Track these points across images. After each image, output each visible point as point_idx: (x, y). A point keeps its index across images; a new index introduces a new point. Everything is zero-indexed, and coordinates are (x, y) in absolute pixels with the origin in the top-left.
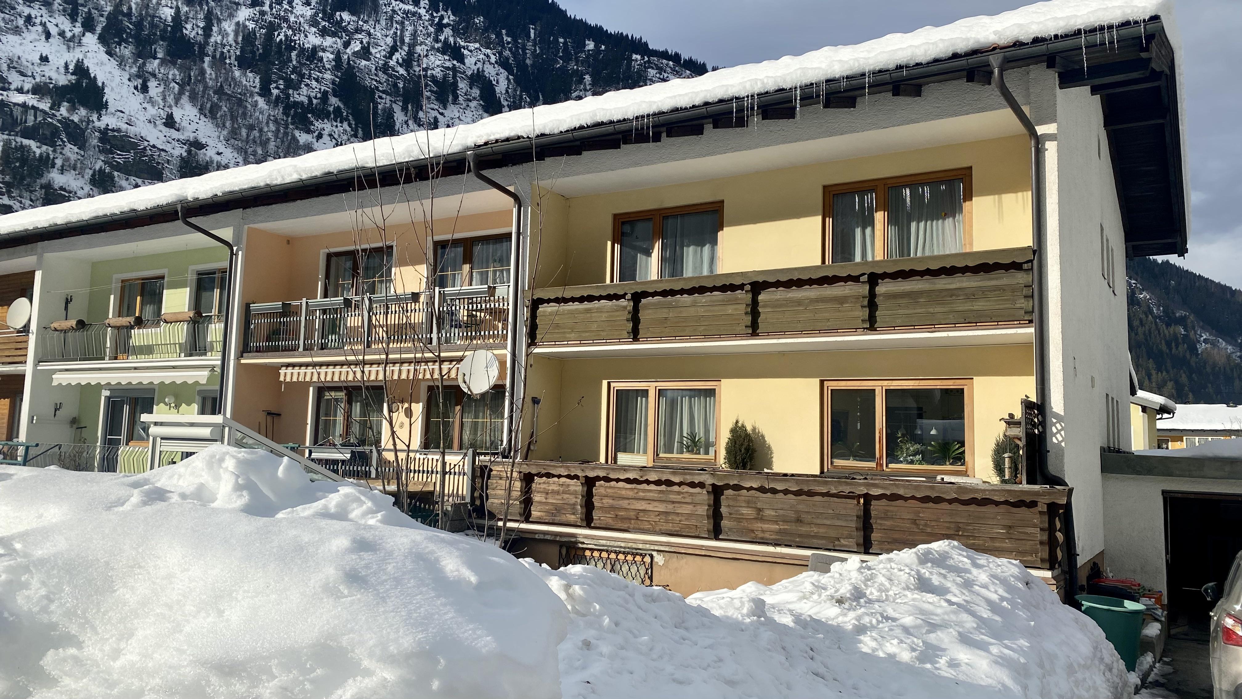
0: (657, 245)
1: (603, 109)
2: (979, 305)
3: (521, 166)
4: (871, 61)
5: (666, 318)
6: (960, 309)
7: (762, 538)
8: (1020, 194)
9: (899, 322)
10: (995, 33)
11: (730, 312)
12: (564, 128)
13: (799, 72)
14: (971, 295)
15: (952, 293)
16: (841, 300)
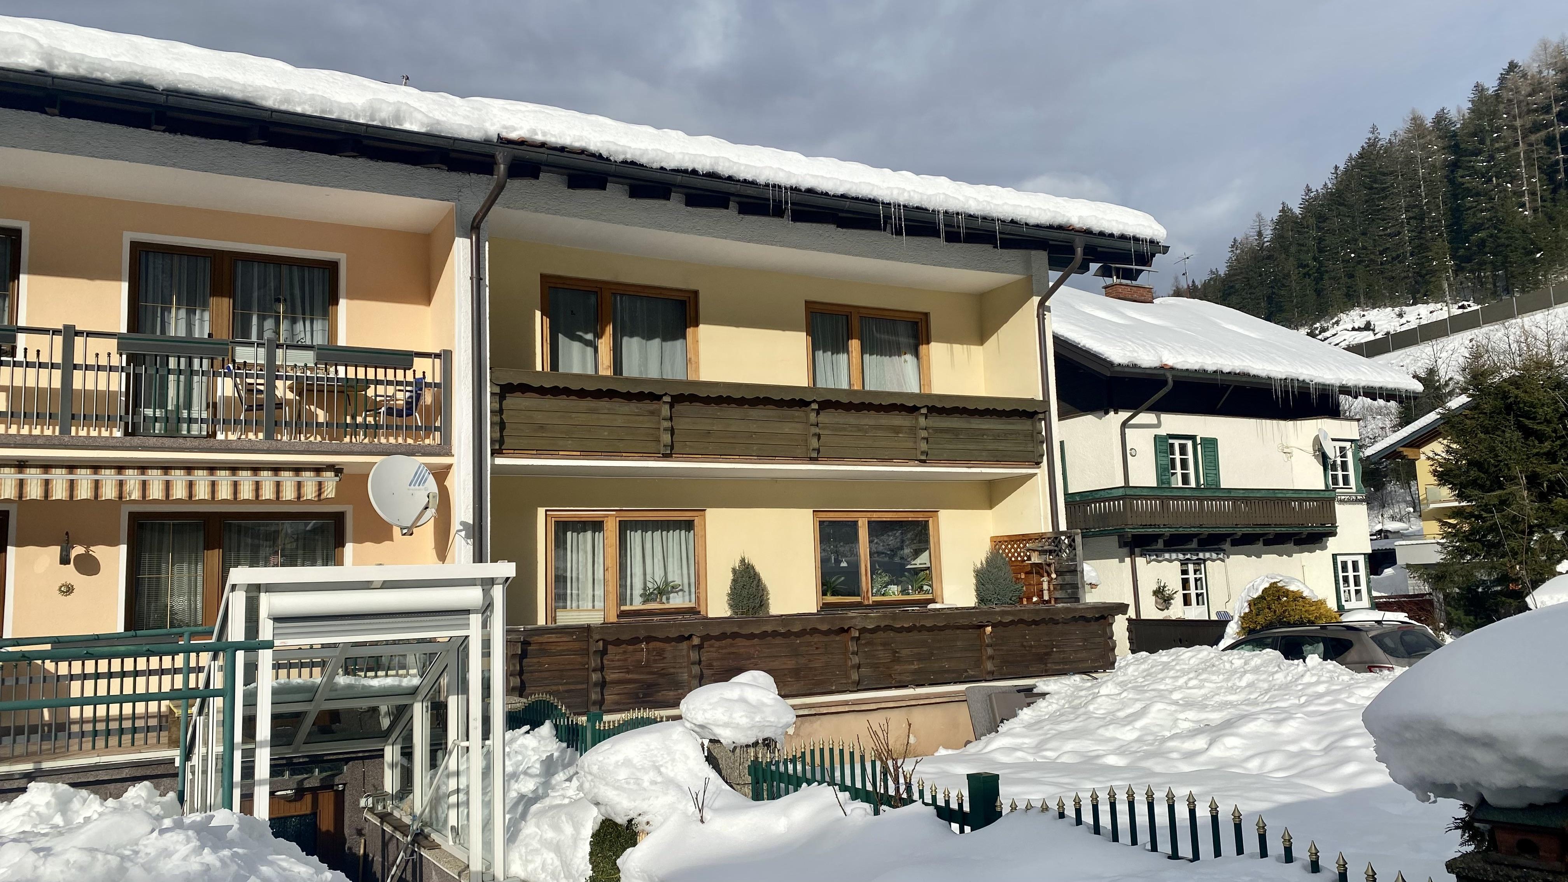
0: (608, 329)
2: (1002, 446)
5: (709, 432)
6: (990, 448)
9: (945, 456)
11: (787, 430)
14: (998, 437)
15: (983, 433)
16: (897, 430)
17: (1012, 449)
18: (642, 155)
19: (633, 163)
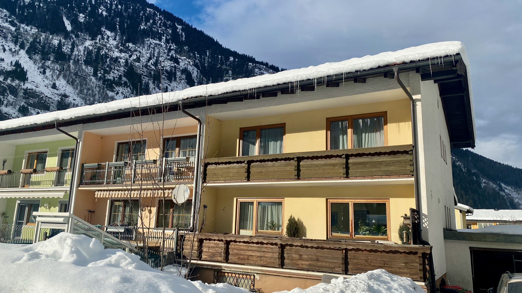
0: (258, 141)
1: (236, 86)
2: (391, 168)
3: (202, 108)
4: (345, 69)
5: (261, 172)
6: (384, 170)
7: (302, 268)
8: (407, 123)
9: (358, 175)
10: (395, 58)
11: (288, 169)
12: (220, 93)
13: (316, 73)
14: (387, 164)
15: (380, 163)
16: (334, 165)
17: (396, 169)
18: (212, 93)
19: (211, 95)
